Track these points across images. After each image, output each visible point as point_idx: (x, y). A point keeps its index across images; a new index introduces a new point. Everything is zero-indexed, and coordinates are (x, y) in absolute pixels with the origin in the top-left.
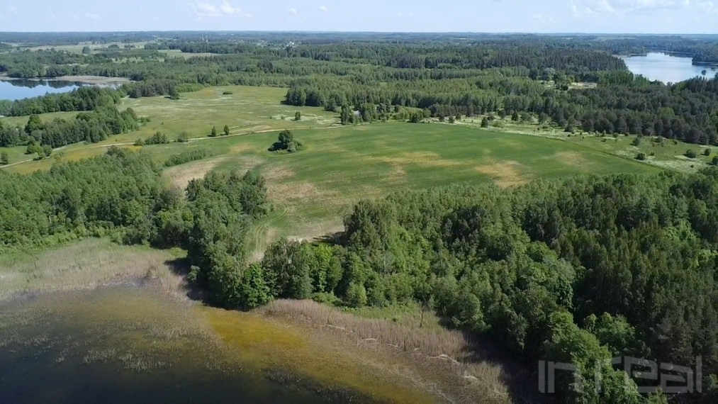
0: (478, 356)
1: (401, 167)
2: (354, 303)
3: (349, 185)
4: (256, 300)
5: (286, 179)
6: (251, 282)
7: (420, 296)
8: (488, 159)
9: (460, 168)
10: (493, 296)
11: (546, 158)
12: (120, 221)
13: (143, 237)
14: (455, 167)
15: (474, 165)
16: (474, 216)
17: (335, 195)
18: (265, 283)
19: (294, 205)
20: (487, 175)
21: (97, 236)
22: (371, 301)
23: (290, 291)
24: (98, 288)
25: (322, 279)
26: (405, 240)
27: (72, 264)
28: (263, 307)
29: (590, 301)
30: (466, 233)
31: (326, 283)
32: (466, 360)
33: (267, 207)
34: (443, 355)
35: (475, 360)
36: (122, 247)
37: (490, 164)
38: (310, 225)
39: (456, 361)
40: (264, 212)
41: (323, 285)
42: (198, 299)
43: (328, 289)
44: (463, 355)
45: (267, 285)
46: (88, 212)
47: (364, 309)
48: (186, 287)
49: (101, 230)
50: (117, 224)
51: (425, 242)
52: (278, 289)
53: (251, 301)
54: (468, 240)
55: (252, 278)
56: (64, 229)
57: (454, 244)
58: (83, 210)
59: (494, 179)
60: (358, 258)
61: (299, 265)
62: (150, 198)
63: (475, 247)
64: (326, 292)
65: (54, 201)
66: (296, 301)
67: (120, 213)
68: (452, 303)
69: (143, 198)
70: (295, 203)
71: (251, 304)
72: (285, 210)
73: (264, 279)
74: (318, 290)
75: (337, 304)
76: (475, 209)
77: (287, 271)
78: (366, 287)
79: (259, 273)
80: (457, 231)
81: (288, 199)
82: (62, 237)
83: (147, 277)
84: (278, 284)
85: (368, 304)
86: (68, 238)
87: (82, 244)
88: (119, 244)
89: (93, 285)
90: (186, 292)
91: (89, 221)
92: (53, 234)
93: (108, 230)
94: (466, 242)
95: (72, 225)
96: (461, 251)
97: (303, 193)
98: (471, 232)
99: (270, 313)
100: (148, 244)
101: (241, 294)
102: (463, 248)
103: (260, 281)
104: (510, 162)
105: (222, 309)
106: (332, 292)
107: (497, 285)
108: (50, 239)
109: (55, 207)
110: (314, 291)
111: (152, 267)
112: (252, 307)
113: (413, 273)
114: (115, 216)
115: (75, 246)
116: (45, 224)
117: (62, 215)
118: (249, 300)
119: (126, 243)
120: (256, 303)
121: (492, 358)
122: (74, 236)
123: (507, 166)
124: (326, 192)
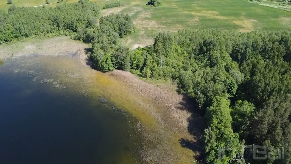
0: (184, 108)
1: (198, 18)
2: (145, 76)
3: (171, 24)
4: (107, 69)
5: (147, 19)
6: (106, 62)
7: (173, 78)
8: (242, 18)
9: (226, 20)
10: (200, 83)
11: (273, 20)
12: (75, 31)
13: (81, 38)
14: (223, 20)
15: (233, 20)
16: (210, 45)
17: (163, 28)
18: (112, 63)
19: (144, 30)
20: (238, 25)
21: (66, 35)
22: (152, 76)
23: (121, 67)
24: (58, 56)
25: (135, 64)
26: (177, 52)
27: (53, 45)
28: (110, 72)
29: (243, 93)
30: (204, 53)
31: (136, 66)
32: (178, 108)
33: (132, 30)
34: (170, 104)
35: (181, 109)
36: (73, 40)
37: (242, 20)
38: (146, 40)
39: (174, 108)
40: (130, 32)
41: (135, 66)
42: (89, 65)
43: (137, 69)
44: (179, 106)
45: (112, 64)
46: (64, 26)
47: (149, 79)
48: (87, 60)
49: (67, 33)
50: (74, 31)
51: (186, 54)
52: (117, 66)
53: (106, 69)
54: (204, 56)
55: (106, 60)
56: (55, 31)
57: (198, 57)
58: (63, 24)
59: (240, 28)
60: (151, 58)
61: (125, 57)
62: (87, 22)
63: (206, 59)
64: (136, 70)
65: (53, 20)
66: (123, 71)
67: (75, 27)
68: (184, 83)
69: (84, 22)
70: (145, 30)
71: (105, 70)
72: (140, 32)
73: (111, 61)
74: (133, 68)
75: (139, 75)
76: (211, 42)
77: (120, 59)
78: (151, 70)
79: (109, 59)
80: (201, 51)
81: (143, 28)
82: (54, 34)
83: (76, 54)
84: (117, 64)
85: (151, 77)
86: (56, 35)
87: (60, 38)
88: (72, 39)
89: (56, 55)
90: (86, 62)
91: (64, 29)
92: (51, 33)
93: (70, 33)
94: (203, 57)
95: (58, 30)
96: (199, 61)
97: (150, 26)
98: (206, 52)
99: (112, 75)
100: (82, 41)
101: (102, 66)
102: (201, 60)
103: (109, 62)
104: (253, 20)
105: (96, 70)
106: (139, 70)
107: (203, 79)
108: (50, 35)
109: (53, 23)
110: (131, 69)
111: (79, 50)
112: (106, 72)
113: (174, 68)
114: (73, 28)
115: (57, 39)
116: (49, 29)
117: (55, 26)
118: (104, 68)
119: (75, 39)
120: (107, 70)
121: (189, 110)
122: (58, 34)
123: (250, 22)
124: (160, 26)
